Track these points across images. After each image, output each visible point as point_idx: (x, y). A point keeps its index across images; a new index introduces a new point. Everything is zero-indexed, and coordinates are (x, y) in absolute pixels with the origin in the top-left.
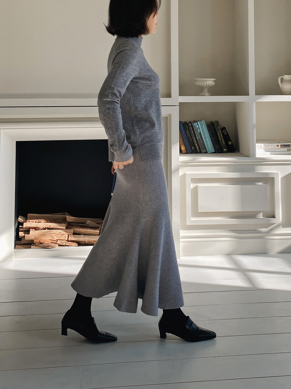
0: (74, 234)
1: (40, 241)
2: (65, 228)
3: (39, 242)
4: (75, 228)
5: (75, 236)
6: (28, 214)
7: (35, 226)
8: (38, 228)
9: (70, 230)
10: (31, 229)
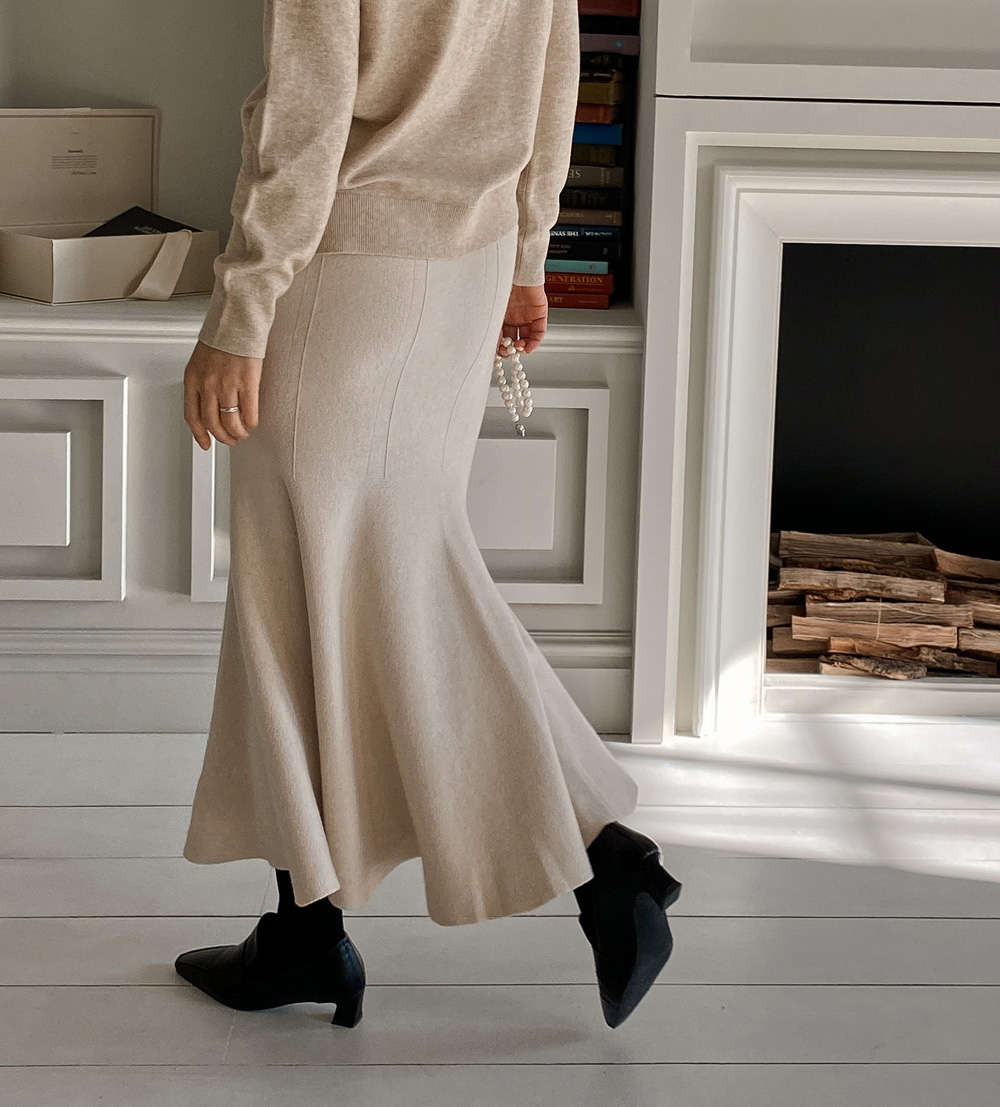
0: (979, 625)
1: (854, 649)
2: (942, 601)
3: (849, 652)
4: (976, 600)
5: (984, 636)
7: (827, 583)
8: (837, 591)
9: (962, 607)
10: (810, 596)
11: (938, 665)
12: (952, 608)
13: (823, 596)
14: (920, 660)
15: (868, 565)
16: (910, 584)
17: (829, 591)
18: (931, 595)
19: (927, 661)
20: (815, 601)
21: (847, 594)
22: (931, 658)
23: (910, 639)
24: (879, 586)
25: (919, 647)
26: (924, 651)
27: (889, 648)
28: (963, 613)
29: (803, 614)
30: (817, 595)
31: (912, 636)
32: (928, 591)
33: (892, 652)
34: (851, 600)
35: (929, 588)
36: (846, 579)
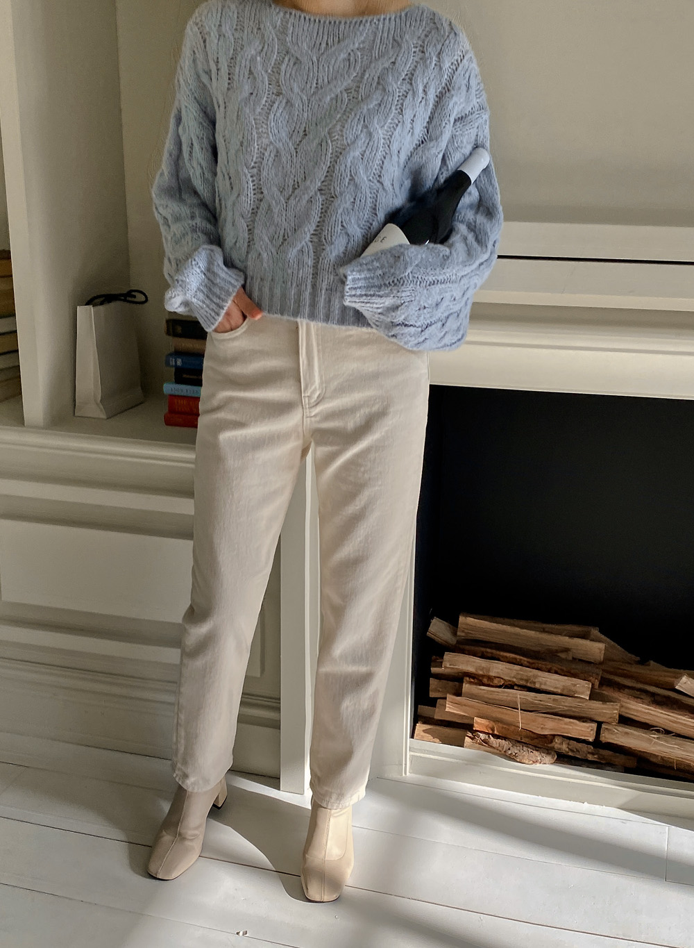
0: (623, 722)
1: (493, 730)
2: (588, 698)
3: (491, 732)
4: (627, 698)
5: (625, 732)
6: (462, 619)
7: (481, 670)
8: (490, 678)
9: (609, 705)
10: (468, 679)
11: (570, 754)
12: (597, 705)
13: (478, 679)
14: (553, 748)
15: (520, 660)
16: (557, 680)
17: (483, 676)
18: (576, 692)
19: (560, 749)
20: (471, 683)
21: (496, 682)
22: (564, 748)
23: (546, 729)
24: (525, 678)
25: (554, 736)
26: (557, 740)
27: (524, 733)
28: (607, 711)
29: (458, 693)
30: (474, 678)
31: (547, 726)
32: (573, 688)
33: (527, 737)
34: (500, 687)
35: (575, 685)
36: (499, 669)
